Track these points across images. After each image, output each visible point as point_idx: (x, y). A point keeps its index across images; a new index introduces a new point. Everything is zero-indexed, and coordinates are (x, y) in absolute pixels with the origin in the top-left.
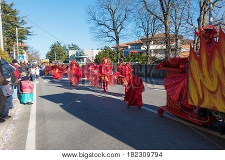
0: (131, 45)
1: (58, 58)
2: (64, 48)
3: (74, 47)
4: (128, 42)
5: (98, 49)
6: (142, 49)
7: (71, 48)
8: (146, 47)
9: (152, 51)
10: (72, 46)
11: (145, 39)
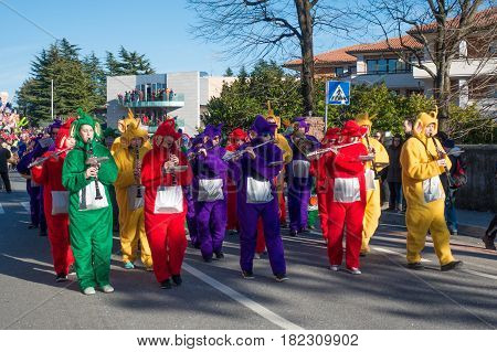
0: (369, 56)
1: (64, 107)
2: (92, 66)
3: (130, 64)
4: (354, 45)
5: (229, 73)
6: (418, 73)
7: (116, 69)
8: (433, 67)
9: (461, 82)
10: (120, 60)
11: (429, 31)
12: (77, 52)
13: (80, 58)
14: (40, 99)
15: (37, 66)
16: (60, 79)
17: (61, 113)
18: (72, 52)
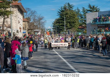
12: (73, 7)
13: (73, 9)
14: (61, 24)
15: (59, 13)
16: (67, 16)
17: (68, 29)
18: (71, 7)
